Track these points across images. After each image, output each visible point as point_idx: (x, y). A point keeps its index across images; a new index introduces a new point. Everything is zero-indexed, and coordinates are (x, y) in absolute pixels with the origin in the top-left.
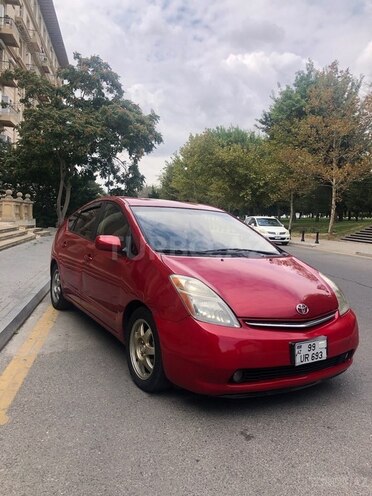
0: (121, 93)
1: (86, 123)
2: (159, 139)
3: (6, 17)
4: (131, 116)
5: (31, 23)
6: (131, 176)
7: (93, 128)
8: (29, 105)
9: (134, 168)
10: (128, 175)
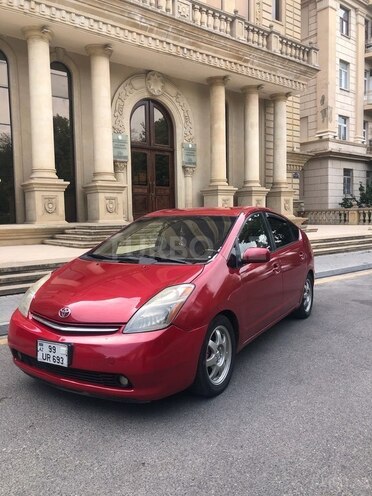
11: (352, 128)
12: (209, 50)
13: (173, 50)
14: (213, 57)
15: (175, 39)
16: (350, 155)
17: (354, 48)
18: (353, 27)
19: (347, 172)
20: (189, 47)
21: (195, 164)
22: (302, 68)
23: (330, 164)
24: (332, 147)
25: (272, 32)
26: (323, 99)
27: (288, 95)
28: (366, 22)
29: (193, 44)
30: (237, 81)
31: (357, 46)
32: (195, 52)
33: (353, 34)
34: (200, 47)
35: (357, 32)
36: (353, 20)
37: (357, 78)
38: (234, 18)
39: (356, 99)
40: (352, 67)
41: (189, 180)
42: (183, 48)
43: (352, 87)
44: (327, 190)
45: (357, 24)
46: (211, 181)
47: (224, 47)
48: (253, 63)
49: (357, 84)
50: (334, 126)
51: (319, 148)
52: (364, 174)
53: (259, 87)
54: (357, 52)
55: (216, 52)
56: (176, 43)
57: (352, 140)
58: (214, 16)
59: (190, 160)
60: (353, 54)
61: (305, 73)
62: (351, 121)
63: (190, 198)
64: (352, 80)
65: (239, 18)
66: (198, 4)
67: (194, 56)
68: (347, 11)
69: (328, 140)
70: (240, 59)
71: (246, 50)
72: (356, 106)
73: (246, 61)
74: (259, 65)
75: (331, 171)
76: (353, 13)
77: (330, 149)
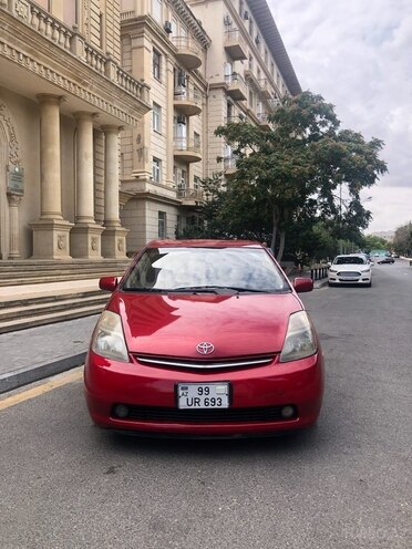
0: (337, 123)
1: (294, 164)
2: (382, 167)
3: (234, 74)
4: (345, 148)
5: (262, 72)
6: (354, 213)
7: (300, 168)
8: (242, 155)
9: (356, 205)
10: (350, 213)
11: (164, 171)
12: (48, 62)
13: (8, 53)
14: (51, 71)
15: (10, 39)
16: (165, 198)
17: (164, 93)
18: (163, 72)
19: (162, 215)
20: (26, 54)
21: (22, 191)
22: (137, 104)
23: (148, 205)
24: (149, 188)
25: (110, 60)
26: (139, 139)
27: (120, 128)
28: (174, 70)
29: (30, 51)
30: (73, 104)
31: (167, 92)
32: (32, 61)
33: (163, 79)
34: (37, 56)
35: (167, 78)
36: (163, 66)
37: (167, 123)
38: (74, 35)
39: (167, 143)
40: (163, 111)
41: (16, 210)
42: (18, 53)
43: (163, 131)
44: (145, 232)
45: (167, 70)
46: (42, 214)
47: (64, 64)
48: (91, 88)
49: (167, 129)
50: (150, 166)
51: (136, 188)
52: (175, 218)
53: (94, 114)
54: (167, 97)
55: (54, 66)
56: (10, 45)
57: (164, 183)
58: (52, 25)
59: (16, 186)
60: (164, 98)
61: (138, 109)
62: (164, 164)
63: (16, 232)
64: (164, 124)
65: (79, 36)
66: (37, 8)
67: (31, 66)
68: (159, 55)
69: (145, 180)
70: (79, 80)
71: (86, 72)
72: (167, 150)
73: (85, 84)
74: (97, 92)
75: (148, 213)
76: (163, 58)
77: (147, 190)
